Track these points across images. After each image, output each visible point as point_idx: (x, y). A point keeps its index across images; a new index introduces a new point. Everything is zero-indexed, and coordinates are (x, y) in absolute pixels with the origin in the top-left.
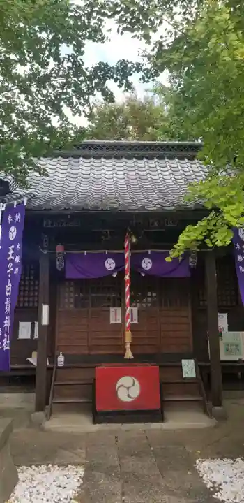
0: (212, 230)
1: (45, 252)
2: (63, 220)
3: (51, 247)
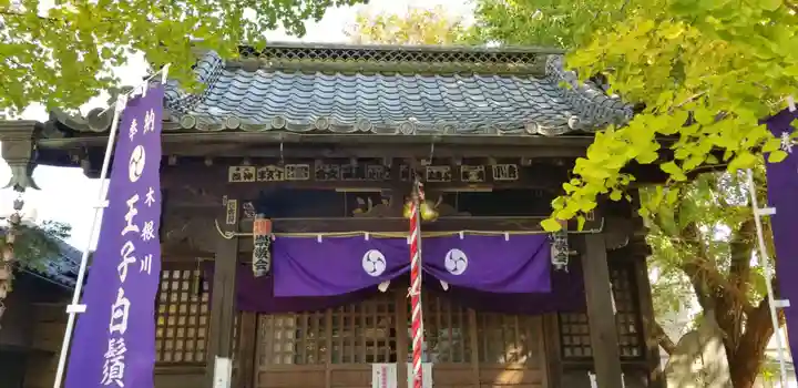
1: (230, 235)
2: (271, 168)
3: (243, 225)
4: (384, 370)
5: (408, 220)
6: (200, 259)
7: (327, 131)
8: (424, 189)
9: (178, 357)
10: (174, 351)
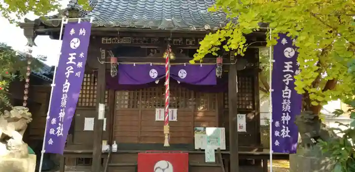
0: (229, 37)
1: (103, 63)
2: (117, 39)
3: (107, 59)
4: (160, 111)
5: (165, 59)
6: (94, 71)
7: (134, 28)
8: (171, 48)
9: (87, 105)
10: (86, 102)
